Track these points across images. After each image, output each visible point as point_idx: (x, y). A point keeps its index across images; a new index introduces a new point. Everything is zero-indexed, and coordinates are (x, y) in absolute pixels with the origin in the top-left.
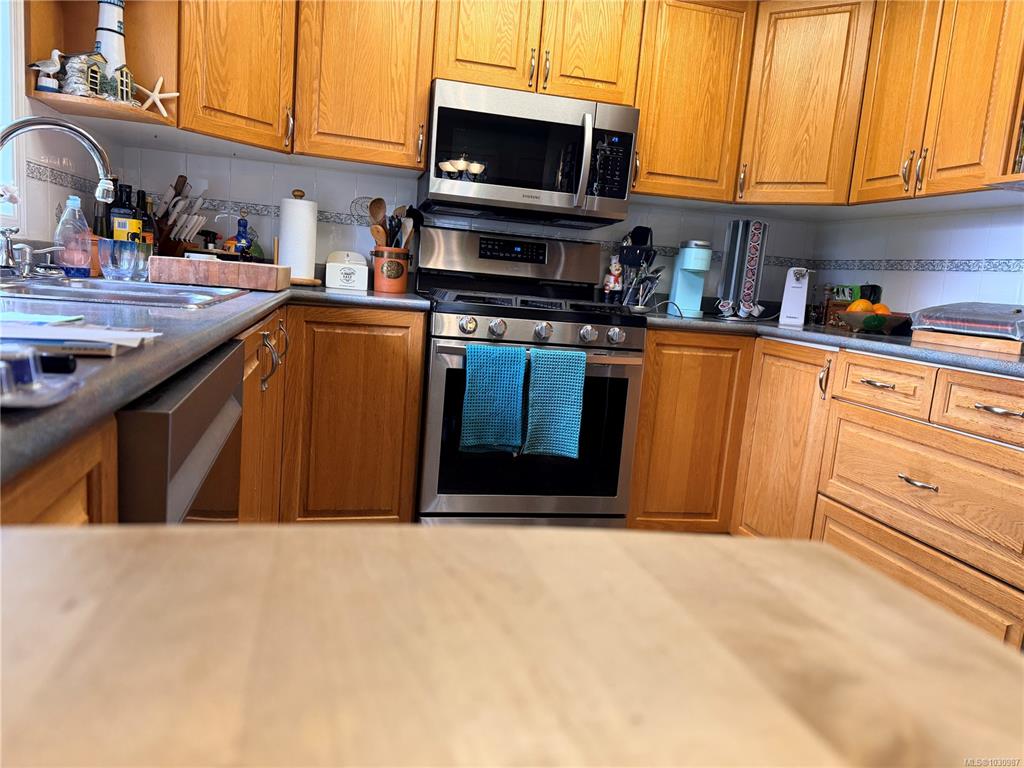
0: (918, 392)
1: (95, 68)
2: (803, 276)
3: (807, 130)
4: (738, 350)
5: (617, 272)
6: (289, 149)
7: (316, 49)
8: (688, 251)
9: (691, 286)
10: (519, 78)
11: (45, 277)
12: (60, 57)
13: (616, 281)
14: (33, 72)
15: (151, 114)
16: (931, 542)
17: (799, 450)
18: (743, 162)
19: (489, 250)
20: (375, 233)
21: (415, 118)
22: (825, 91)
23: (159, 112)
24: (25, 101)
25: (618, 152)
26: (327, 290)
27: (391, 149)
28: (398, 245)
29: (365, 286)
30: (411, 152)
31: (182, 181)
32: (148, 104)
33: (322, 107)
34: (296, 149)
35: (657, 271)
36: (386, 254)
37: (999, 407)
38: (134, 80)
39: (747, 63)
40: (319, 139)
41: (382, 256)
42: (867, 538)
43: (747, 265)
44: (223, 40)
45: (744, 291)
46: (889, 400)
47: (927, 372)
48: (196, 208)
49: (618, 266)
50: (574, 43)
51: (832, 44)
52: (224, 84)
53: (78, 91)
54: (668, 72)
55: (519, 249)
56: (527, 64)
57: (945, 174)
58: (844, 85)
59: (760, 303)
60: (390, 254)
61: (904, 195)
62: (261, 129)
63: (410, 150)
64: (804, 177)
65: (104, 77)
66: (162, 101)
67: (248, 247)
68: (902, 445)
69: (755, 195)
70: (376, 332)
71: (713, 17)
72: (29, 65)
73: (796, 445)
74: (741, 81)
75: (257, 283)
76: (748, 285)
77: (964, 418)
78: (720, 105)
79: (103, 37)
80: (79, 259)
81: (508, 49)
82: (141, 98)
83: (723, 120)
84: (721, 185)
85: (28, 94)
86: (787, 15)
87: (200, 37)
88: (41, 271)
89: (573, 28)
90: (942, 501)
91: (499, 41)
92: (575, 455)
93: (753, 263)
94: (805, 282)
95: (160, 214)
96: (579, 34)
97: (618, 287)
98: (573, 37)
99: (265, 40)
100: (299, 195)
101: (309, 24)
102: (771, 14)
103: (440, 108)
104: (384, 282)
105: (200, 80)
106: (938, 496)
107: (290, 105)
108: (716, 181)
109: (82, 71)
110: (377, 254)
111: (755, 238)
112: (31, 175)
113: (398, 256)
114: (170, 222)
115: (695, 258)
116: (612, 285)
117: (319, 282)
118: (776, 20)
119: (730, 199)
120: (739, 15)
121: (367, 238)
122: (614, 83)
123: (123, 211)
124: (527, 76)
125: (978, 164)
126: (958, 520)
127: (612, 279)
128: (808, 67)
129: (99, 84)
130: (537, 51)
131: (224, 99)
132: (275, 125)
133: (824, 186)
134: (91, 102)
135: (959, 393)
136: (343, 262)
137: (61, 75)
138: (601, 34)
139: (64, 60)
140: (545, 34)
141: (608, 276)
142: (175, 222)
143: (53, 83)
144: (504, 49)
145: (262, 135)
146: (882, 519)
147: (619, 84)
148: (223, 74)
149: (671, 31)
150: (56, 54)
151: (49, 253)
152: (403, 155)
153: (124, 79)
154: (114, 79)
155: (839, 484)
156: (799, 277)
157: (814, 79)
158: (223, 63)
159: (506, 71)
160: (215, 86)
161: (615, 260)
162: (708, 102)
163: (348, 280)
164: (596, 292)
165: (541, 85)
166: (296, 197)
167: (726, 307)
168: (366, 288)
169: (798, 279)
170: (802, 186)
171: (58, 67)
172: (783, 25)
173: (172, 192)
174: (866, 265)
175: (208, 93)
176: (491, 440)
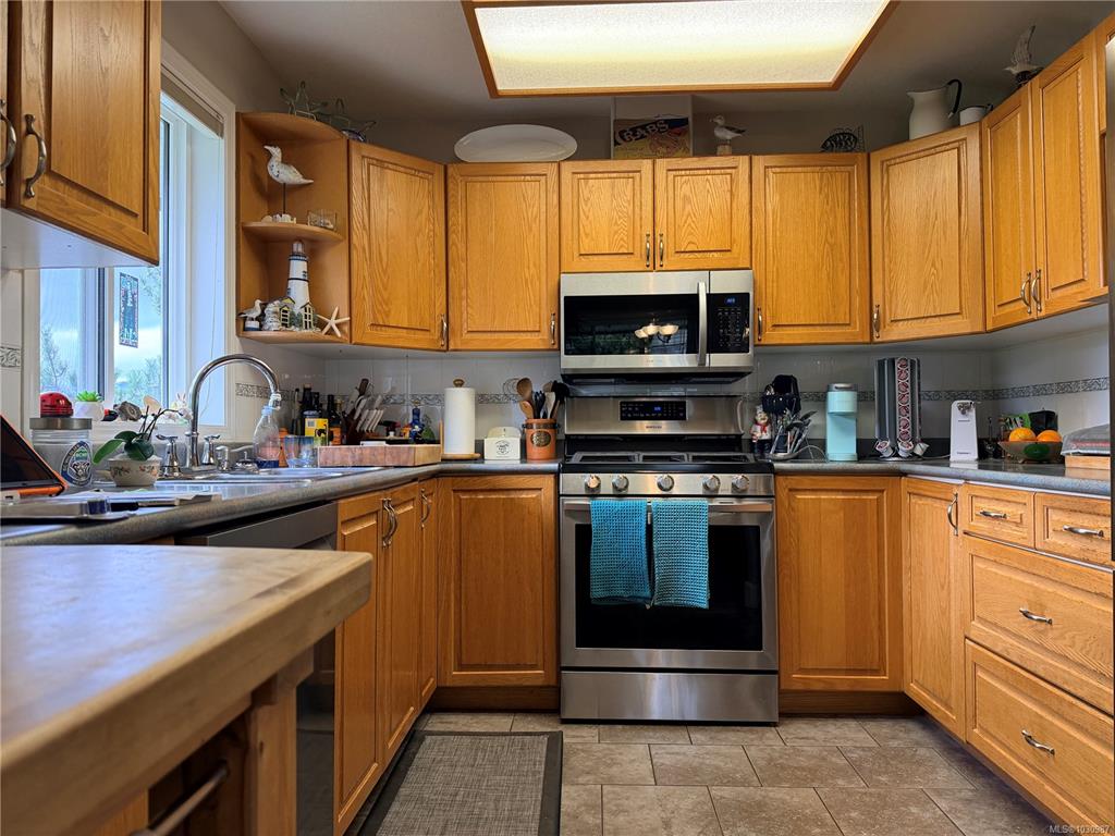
0: (1024, 520)
1: (285, 309)
2: (969, 408)
3: (933, 265)
4: (882, 491)
5: (763, 422)
6: (445, 348)
7: (463, 265)
8: (830, 394)
9: (843, 430)
10: (637, 261)
11: (243, 469)
12: (261, 305)
13: (763, 430)
14: (241, 318)
15: (327, 337)
16: (1054, 681)
17: (945, 592)
18: (875, 303)
19: (630, 412)
20: (524, 408)
21: (546, 311)
22: (945, 223)
23: (335, 334)
24: (236, 341)
25: (735, 311)
26: (486, 462)
27: (529, 336)
28: (545, 416)
29: (518, 456)
30: (546, 337)
31: (365, 382)
32: (326, 330)
33: (470, 311)
34: (451, 347)
35: (806, 416)
36: (535, 426)
37: (1083, 527)
38: (316, 312)
39: (866, 210)
40: (469, 336)
41: (532, 428)
42: (1006, 682)
43: (898, 403)
44: (385, 272)
45: (900, 430)
46: (1007, 532)
47: (1027, 497)
48: (377, 404)
49: (763, 415)
50: (685, 222)
51: (944, 181)
52: (387, 304)
53: (273, 325)
54: (781, 232)
55: (659, 409)
56: (644, 247)
57: (1059, 293)
58: (963, 217)
59: (923, 441)
60: (539, 426)
61: (1029, 317)
62: (420, 335)
63: (545, 335)
64: (938, 310)
65: (292, 314)
66: (337, 325)
67: (421, 432)
68: (1020, 577)
69: (894, 333)
70: (513, 495)
71: (822, 176)
72: (239, 314)
73: (943, 587)
74: (861, 227)
75: (399, 460)
76: (903, 423)
77: (1060, 542)
78: (841, 253)
79: (293, 285)
80: (271, 454)
81: (625, 238)
82: (321, 325)
83: (847, 266)
84: (855, 328)
85: (238, 334)
86: (898, 160)
87: (366, 274)
88: (240, 465)
89: (684, 208)
90: (1056, 633)
91: (616, 232)
92: (705, 605)
93: (904, 400)
94: (973, 414)
95: (348, 412)
96: (689, 214)
97: (766, 436)
98: (685, 217)
99: (420, 265)
100: (459, 383)
101: (457, 247)
102: (882, 162)
103: (566, 298)
104: (534, 451)
105: (367, 305)
106: (1052, 629)
107: (444, 312)
108: (849, 325)
109: (276, 313)
110: (528, 426)
111: (903, 375)
112: (240, 393)
113: (545, 426)
114: (356, 418)
115: (840, 400)
116: (758, 435)
117: (478, 455)
118: (888, 166)
119: (868, 340)
120: (849, 168)
121: (519, 413)
122: (729, 251)
123: (312, 413)
124: (645, 257)
125: (1083, 280)
126: (1072, 653)
127: (759, 428)
128: (924, 206)
129: (289, 320)
130: (652, 236)
131: (387, 316)
132: (432, 331)
133: (959, 316)
134: (281, 334)
135: (1054, 516)
136: (499, 436)
137: (261, 318)
138: (710, 210)
139: (264, 306)
140: (657, 220)
141: (754, 426)
142: (360, 415)
143: (255, 324)
144: (622, 239)
145: (421, 340)
146: (1015, 659)
147: (733, 251)
148: (386, 297)
149: (781, 195)
150: (258, 302)
151: (246, 450)
152: (540, 341)
153: (308, 313)
154: (300, 315)
155: (979, 625)
156: (964, 410)
157: (932, 214)
158: (386, 289)
159: (625, 257)
160: (380, 308)
161: (760, 410)
162: (828, 255)
163: (503, 451)
164: (743, 443)
165: (657, 265)
166: (457, 386)
167: (884, 447)
168: (519, 457)
169: (963, 413)
170: (937, 319)
171: (259, 312)
172: (895, 170)
173: (357, 393)
174: (1041, 391)
175: (374, 314)
176: (620, 592)
